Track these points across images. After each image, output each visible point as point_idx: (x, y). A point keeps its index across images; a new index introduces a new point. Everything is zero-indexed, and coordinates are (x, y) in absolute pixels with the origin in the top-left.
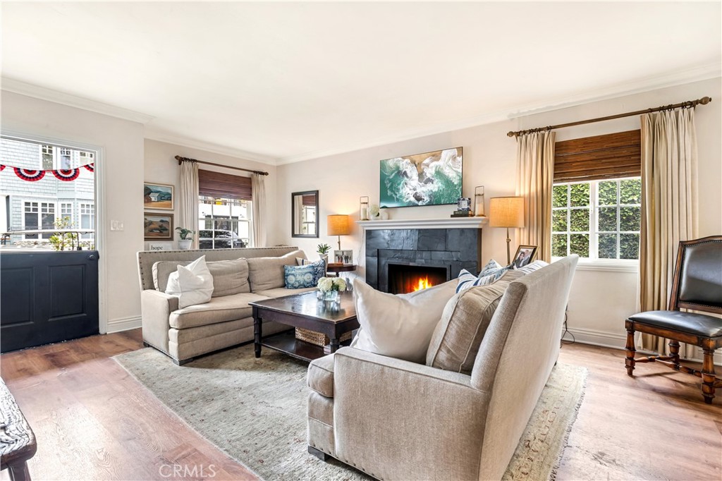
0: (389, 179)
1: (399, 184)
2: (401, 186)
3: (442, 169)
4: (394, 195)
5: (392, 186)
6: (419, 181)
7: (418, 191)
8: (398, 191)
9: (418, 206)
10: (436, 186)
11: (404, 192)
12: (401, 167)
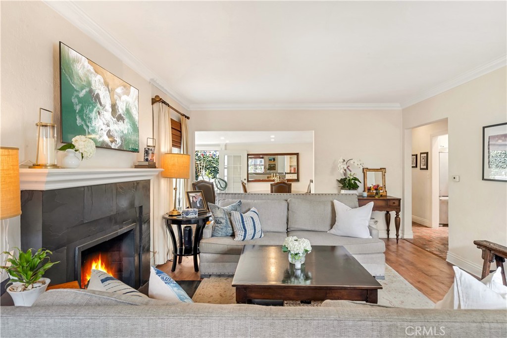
0: (77, 97)
1: (91, 111)
2: (93, 115)
3: (131, 108)
4: (85, 127)
5: (81, 110)
6: (112, 115)
7: (112, 128)
8: (90, 122)
9: (110, 148)
10: (126, 127)
11: (97, 125)
12: (93, 84)
